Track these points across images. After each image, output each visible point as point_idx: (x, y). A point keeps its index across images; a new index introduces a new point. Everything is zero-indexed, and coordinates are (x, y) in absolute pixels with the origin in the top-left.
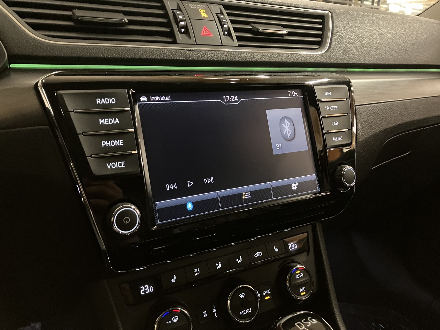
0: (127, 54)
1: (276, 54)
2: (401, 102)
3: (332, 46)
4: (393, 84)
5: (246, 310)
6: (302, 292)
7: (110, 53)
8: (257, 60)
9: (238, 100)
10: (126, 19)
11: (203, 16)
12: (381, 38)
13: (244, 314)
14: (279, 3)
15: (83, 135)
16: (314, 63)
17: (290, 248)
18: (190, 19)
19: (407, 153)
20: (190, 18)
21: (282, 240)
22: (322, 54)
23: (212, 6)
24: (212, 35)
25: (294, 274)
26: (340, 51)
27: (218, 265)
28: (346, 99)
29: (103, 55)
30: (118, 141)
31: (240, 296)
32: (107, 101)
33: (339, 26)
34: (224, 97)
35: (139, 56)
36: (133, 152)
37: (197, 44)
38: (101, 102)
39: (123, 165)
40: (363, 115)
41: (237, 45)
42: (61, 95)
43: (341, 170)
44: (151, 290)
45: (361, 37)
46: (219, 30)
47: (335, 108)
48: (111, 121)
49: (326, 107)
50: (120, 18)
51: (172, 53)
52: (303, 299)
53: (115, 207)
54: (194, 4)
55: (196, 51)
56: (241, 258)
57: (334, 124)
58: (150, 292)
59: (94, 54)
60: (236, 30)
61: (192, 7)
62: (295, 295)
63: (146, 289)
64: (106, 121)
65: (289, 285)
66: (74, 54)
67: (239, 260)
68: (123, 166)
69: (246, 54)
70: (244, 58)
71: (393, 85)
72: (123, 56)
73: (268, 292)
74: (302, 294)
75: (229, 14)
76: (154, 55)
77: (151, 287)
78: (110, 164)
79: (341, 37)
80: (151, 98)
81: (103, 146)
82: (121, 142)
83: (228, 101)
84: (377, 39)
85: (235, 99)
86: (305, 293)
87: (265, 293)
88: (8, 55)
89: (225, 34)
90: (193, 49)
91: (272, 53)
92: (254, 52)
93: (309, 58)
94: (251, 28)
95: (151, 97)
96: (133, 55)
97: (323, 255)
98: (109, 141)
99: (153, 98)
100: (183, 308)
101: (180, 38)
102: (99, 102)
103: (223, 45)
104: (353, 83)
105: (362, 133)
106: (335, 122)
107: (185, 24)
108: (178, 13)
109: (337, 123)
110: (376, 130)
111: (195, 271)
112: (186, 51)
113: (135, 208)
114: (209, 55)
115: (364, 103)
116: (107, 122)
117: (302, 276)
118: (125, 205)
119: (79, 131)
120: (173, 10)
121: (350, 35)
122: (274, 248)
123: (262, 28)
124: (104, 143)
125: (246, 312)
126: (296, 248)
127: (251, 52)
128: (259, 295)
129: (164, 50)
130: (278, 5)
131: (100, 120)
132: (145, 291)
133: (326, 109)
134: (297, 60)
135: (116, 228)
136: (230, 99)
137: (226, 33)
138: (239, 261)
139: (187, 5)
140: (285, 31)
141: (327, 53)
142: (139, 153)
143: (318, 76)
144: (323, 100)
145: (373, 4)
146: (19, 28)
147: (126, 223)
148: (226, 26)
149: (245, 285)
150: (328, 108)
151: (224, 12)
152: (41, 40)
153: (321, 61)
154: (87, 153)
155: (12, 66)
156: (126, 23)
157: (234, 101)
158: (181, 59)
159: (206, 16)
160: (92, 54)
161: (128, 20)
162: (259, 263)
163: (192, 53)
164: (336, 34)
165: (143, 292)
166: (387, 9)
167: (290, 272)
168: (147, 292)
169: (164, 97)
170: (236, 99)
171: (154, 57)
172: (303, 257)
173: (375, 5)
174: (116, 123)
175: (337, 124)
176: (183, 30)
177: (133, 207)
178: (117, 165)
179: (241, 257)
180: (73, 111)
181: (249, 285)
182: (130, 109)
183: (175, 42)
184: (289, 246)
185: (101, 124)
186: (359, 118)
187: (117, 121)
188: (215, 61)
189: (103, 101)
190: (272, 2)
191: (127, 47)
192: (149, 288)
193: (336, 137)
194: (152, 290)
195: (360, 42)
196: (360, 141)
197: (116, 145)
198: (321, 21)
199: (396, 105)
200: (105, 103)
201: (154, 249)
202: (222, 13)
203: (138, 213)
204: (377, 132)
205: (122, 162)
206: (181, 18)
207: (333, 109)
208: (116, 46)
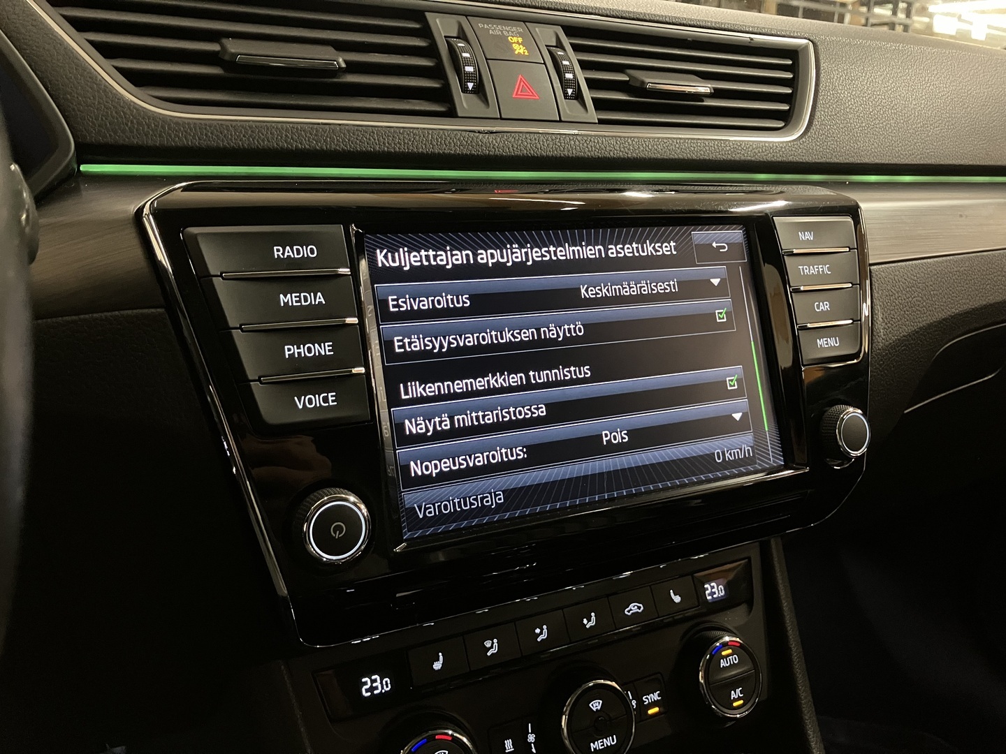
0: (344, 141)
1: (685, 142)
2: (978, 257)
3: (815, 122)
5: (605, 740)
6: (735, 700)
7: (305, 140)
8: (642, 155)
10: (341, 60)
11: (516, 52)
12: (932, 104)
13: (601, 748)
14: (691, 20)
15: (242, 331)
16: (774, 162)
17: (709, 595)
18: (486, 59)
19: (990, 377)
20: (488, 57)
21: (690, 576)
22: (792, 141)
23: (538, 29)
24: (537, 97)
25: (716, 656)
26: (833, 133)
27: (541, 633)
28: (848, 249)
29: (289, 143)
30: (322, 344)
31: (590, 705)
32: (298, 253)
33: (832, 76)
35: (371, 147)
36: (355, 371)
37: (503, 116)
38: (283, 254)
39: (333, 401)
40: (888, 287)
41: (595, 119)
42: (195, 237)
43: (836, 418)
44: (385, 686)
45: (884, 101)
46: (554, 84)
47: (823, 271)
48: (306, 300)
49: (801, 267)
50: (327, 57)
51: (446, 138)
52: (738, 716)
53: (312, 499)
54: (497, 25)
55: (500, 135)
56: (593, 618)
57: (821, 308)
58: (383, 691)
59: (269, 141)
60: (592, 84)
61: (493, 30)
62: (719, 706)
63: (374, 685)
64: (294, 299)
65: (705, 681)
66: (223, 141)
67: (589, 620)
68: (331, 404)
69: (617, 140)
70: (611, 151)
71: (961, 216)
72: (333, 146)
73: (655, 697)
74: (735, 704)
75: (576, 48)
76: (405, 143)
77: (385, 679)
78: (303, 397)
79: (837, 101)
81: (287, 357)
82: (327, 348)
84: (923, 106)
86: (741, 702)
87: (647, 698)
88: (75, 144)
89: (567, 93)
90: (494, 129)
91: (677, 139)
92: (634, 137)
93: (761, 151)
94: (628, 79)
96: (356, 143)
97: (786, 614)
98: (302, 346)
100: (459, 730)
101: (465, 105)
102: (280, 253)
103: (563, 119)
104: (866, 211)
105: (884, 328)
106: (821, 303)
107: (475, 70)
108: (459, 45)
109: (827, 305)
110: (919, 322)
111: (488, 644)
112: (477, 134)
113: (356, 500)
114: (530, 144)
115: (891, 258)
116: (296, 302)
117: (736, 662)
118: (339, 494)
119: (232, 322)
120: (449, 39)
121: (859, 97)
122: (672, 594)
123: (654, 81)
124: (290, 350)
125: (603, 745)
126: (722, 594)
127: (628, 137)
128: (634, 703)
129: (428, 133)
130: (690, 26)
131: (282, 296)
132: (372, 689)
133: (803, 272)
134: (733, 156)
135: (315, 549)
137: (570, 91)
138: (589, 623)
139: (481, 25)
140: (704, 88)
141: (804, 140)
142: (368, 374)
143: (781, 192)
144: (795, 251)
145: (895, 13)
146: (100, 80)
147: (337, 537)
148: (569, 76)
149: (602, 681)
150: (806, 269)
151: (566, 42)
152: (150, 110)
153: (791, 159)
154: (251, 373)
155: (83, 168)
156: (340, 68)
158: (466, 154)
159: (524, 52)
160: (263, 141)
161: (345, 62)
162: (635, 629)
163: (491, 140)
164: (825, 95)
165: (367, 691)
166: (929, 27)
167: (709, 652)
168: (376, 692)
171: (404, 149)
172: (737, 616)
173: (901, 16)
174: (317, 303)
175: (828, 307)
176: (470, 85)
177: (352, 498)
178: (317, 400)
179: (593, 614)
180: (221, 276)
181: (611, 681)
182: (351, 271)
183: (451, 113)
184: (704, 590)
185: (282, 305)
186: (878, 293)
187: (320, 298)
188: (543, 157)
189: (288, 252)
190: (676, 18)
191: (343, 124)
192: (381, 683)
193: (824, 339)
194: (387, 687)
195: (882, 113)
196: (880, 347)
197: (317, 354)
198: (789, 62)
199: (967, 263)
200: (292, 256)
201: (398, 595)
202: (560, 45)
203: (363, 511)
204: (921, 328)
205: (330, 394)
206: (467, 58)
207: (818, 271)
208: (319, 124)
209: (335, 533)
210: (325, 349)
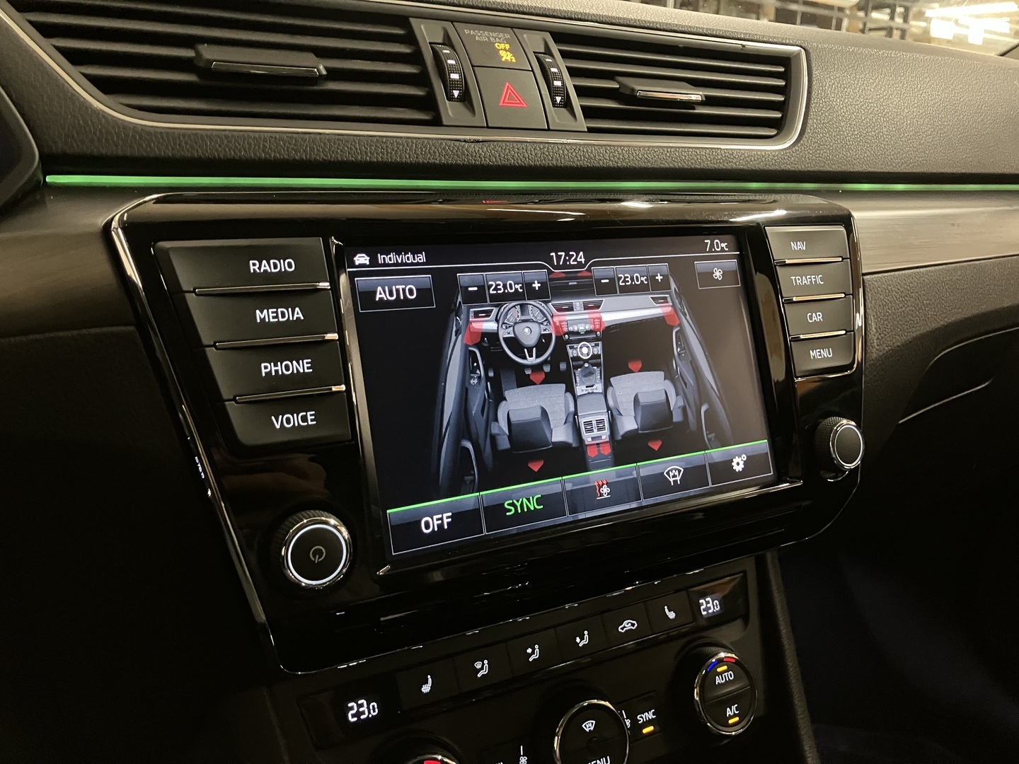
0: (324, 150)
1: (676, 151)
3: (808, 130)
4: (951, 220)
6: (731, 717)
7: (284, 150)
8: (632, 164)
9: (586, 262)
10: (321, 67)
11: (503, 59)
12: (924, 112)
14: (682, 26)
15: (217, 349)
16: (766, 171)
17: (704, 610)
18: (473, 66)
19: (983, 386)
20: (474, 64)
21: (685, 592)
22: (785, 149)
23: (526, 36)
24: (525, 106)
25: (713, 673)
26: (826, 141)
27: (533, 653)
28: (840, 259)
29: (268, 153)
30: (301, 361)
31: (583, 726)
32: (275, 267)
33: (824, 83)
34: (553, 254)
35: (352, 157)
36: (334, 389)
37: (490, 125)
38: (260, 268)
39: (312, 420)
40: (882, 297)
41: (584, 128)
42: (166, 252)
43: (830, 430)
44: (372, 711)
45: (876, 109)
46: (542, 92)
47: (815, 281)
48: (283, 316)
49: (793, 278)
50: (306, 64)
51: (430, 148)
52: (734, 733)
53: (290, 523)
54: (484, 31)
55: (487, 144)
56: (586, 636)
57: (814, 319)
58: (370, 716)
59: (246, 152)
60: (581, 92)
61: (479, 36)
62: (714, 724)
63: (361, 710)
64: (271, 315)
65: (700, 699)
66: (197, 151)
67: (582, 639)
68: (310, 423)
69: (606, 149)
70: (600, 160)
71: (953, 225)
72: (313, 156)
73: (650, 715)
74: (731, 721)
75: (564, 55)
76: (388, 153)
77: (372, 704)
78: (281, 417)
79: (830, 109)
80: (381, 258)
81: (264, 375)
82: (306, 366)
83: (561, 263)
84: (915, 114)
85: (578, 260)
86: (737, 719)
87: (642, 717)
88: (40, 154)
89: (556, 101)
90: (481, 138)
91: (667, 147)
92: (624, 146)
93: (753, 159)
94: (618, 86)
95: (379, 255)
96: (337, 152)
97: (781, 629)
98: (279, 363)
99: (384, 258)
100: (449, 755)
101: (450, 113)
102: (256, 268)
103: (551, 128)
104: (859, 220)
105: (878, 339)
106: (814, 314)
107: (461, 78)
108: (445, 51)
109: (819, 315)
110: (913, 332)
111: (478, 665)
112: (463, 143)
113: (337, 523)
114: (518, 153)
115: (883, 267)
116: (273, 318)
117: (731, 679)
118: (315, 517)
119: (206, 339)
120: (434, 45)
121: (851, 105)
122: (666, 610)
123: (644, 89)
124: (267, 368)
126: (717, 609)
127: (618, 146)
128: (628, 722)
129: (412, 142)
130: (681, 32)
131: (258, 312)
132: (358, 714)
133: (795, 283)
134: (726, 164)
135: (293, 573)
136: (567, 258)
137: (558, 99)
139: (467, 32)
140: (696, 95)
141: (797, 148)
142: (348, 391)
143: (775, 201)
144: (788, 262)
145: (892, 18)
146: (67, 88)
147: (316, 562)
148: (558, 83)
149: (595, 701)
150: (799, 279)
151: (555, 48)
152: (120, 119)
154: (226, 393)
155: (49, 179)
156: (321, 75)
157: (576, 263)
158: (452, 164)
159: (511, 59)
160: (240, 151)
161: (326, 68)
162: (629, 647)
163: (477, 149)
164: (817, 103)
165: (353, 716)
166: (926, 31)
167: (705, 667)
168: (362, 717)
169: (409, 255)
170: (581, 258)
171: (387, 158)
172: (733, 631)
173: (899, 20)
174: (295, 319)
175: (820, 317)
176: (456, 93)
177: (333, 521)
178: (295, 420)
179: (586, 632)
180: (194, 291)
181: (605, 701)
182: (331, 285)
183: (436, 122)
184: (699, 605)
185: (259, 321)
186: (871, 303)
187: (298, 314)
188: (531, 166)
189: (265, 266)
190: (667, 24)
191: (324, 134)
192: (368, 708)
193: (817, 350)
194: (374, 711)
195: (874, 120)
196: (873, 358)
197: (295, 372)
198: (782, 69)
199: (960, 272)
200: (269, 271)
201: (382, 619)
202: (548, 52)
203: (343, 534)
204: (914, 338)
205: (309, 413)
206: (452, 65)
207: (811, 282)
208: (298, 133)
209: (314, 557)
210: (304, 366)
